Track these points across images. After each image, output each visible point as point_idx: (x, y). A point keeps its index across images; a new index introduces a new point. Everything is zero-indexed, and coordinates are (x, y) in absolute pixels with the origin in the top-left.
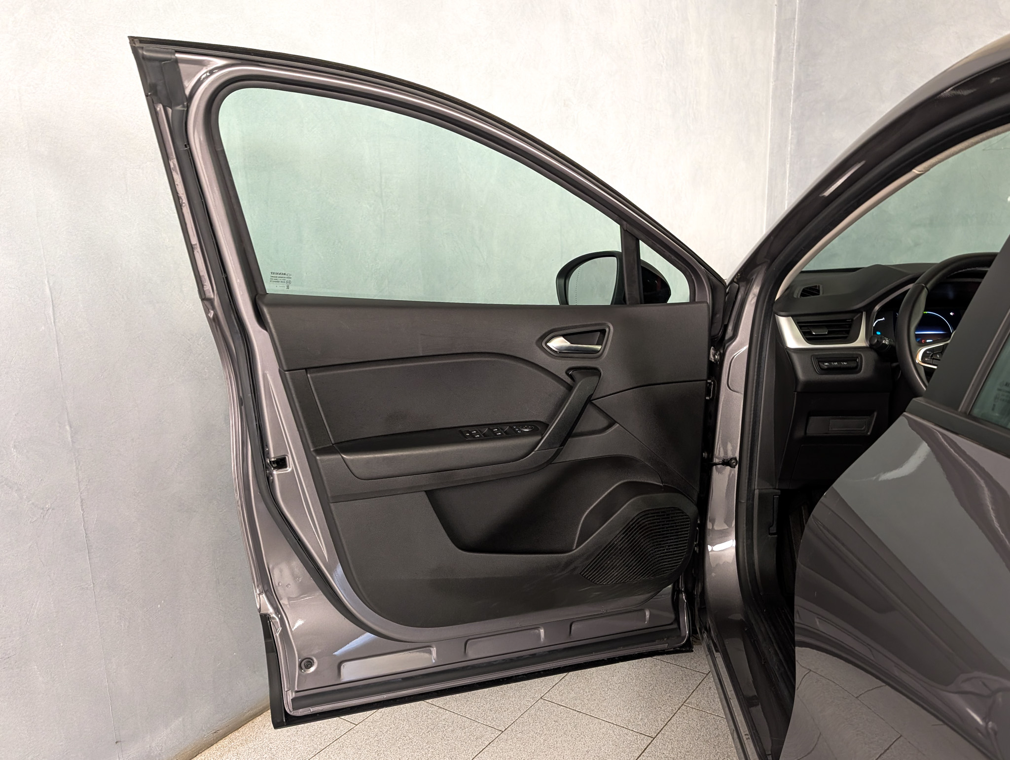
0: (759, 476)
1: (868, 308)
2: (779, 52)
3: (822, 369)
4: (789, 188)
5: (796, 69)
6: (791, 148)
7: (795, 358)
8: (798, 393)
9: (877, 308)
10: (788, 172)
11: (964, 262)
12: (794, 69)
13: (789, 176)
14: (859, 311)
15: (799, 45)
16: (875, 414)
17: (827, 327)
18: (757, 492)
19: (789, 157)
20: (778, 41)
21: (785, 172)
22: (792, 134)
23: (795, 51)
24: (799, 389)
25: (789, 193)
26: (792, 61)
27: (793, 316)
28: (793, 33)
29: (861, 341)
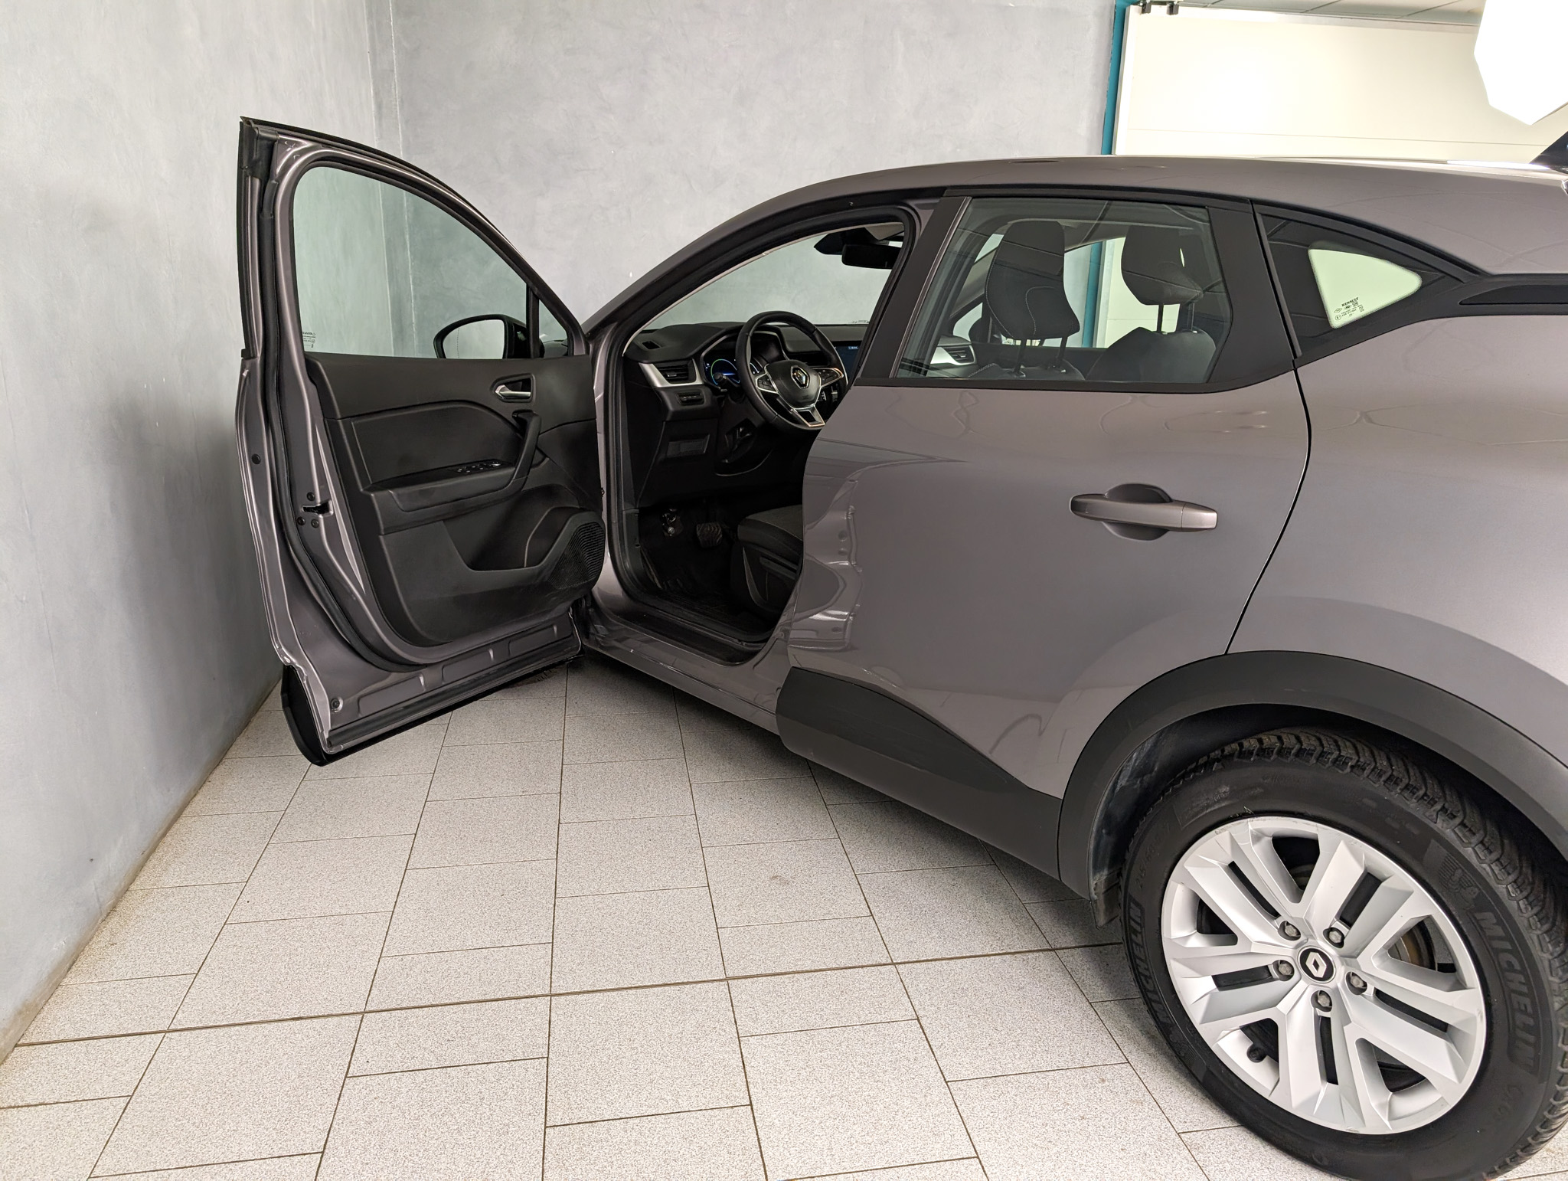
0: (625, 500)
1: (697, 356)
2: (379, 106)
3: (683, 402)
4: (412, 261)
5: (402, 128)
6: (408, 217)
7: (664, 393)
8: (667, 422)
9: (703, 354)
10: (408, 242)
11: (769, 316)
12: (400, 127)
13: (410, 247)
14: (689, 359)
15: (402, 101)
16: (709, 436)
17: (675, 371)
18: (624, 513)
19: (407, 226)
20: (376, 94)
21: (405, 243)
22: (407, 201)
23: (398, 108)
24: (668, 418)
25: (412, 267)
26: (396, 118)
27: (654, 363)
28: (393, 87)
29: (698, 382)
